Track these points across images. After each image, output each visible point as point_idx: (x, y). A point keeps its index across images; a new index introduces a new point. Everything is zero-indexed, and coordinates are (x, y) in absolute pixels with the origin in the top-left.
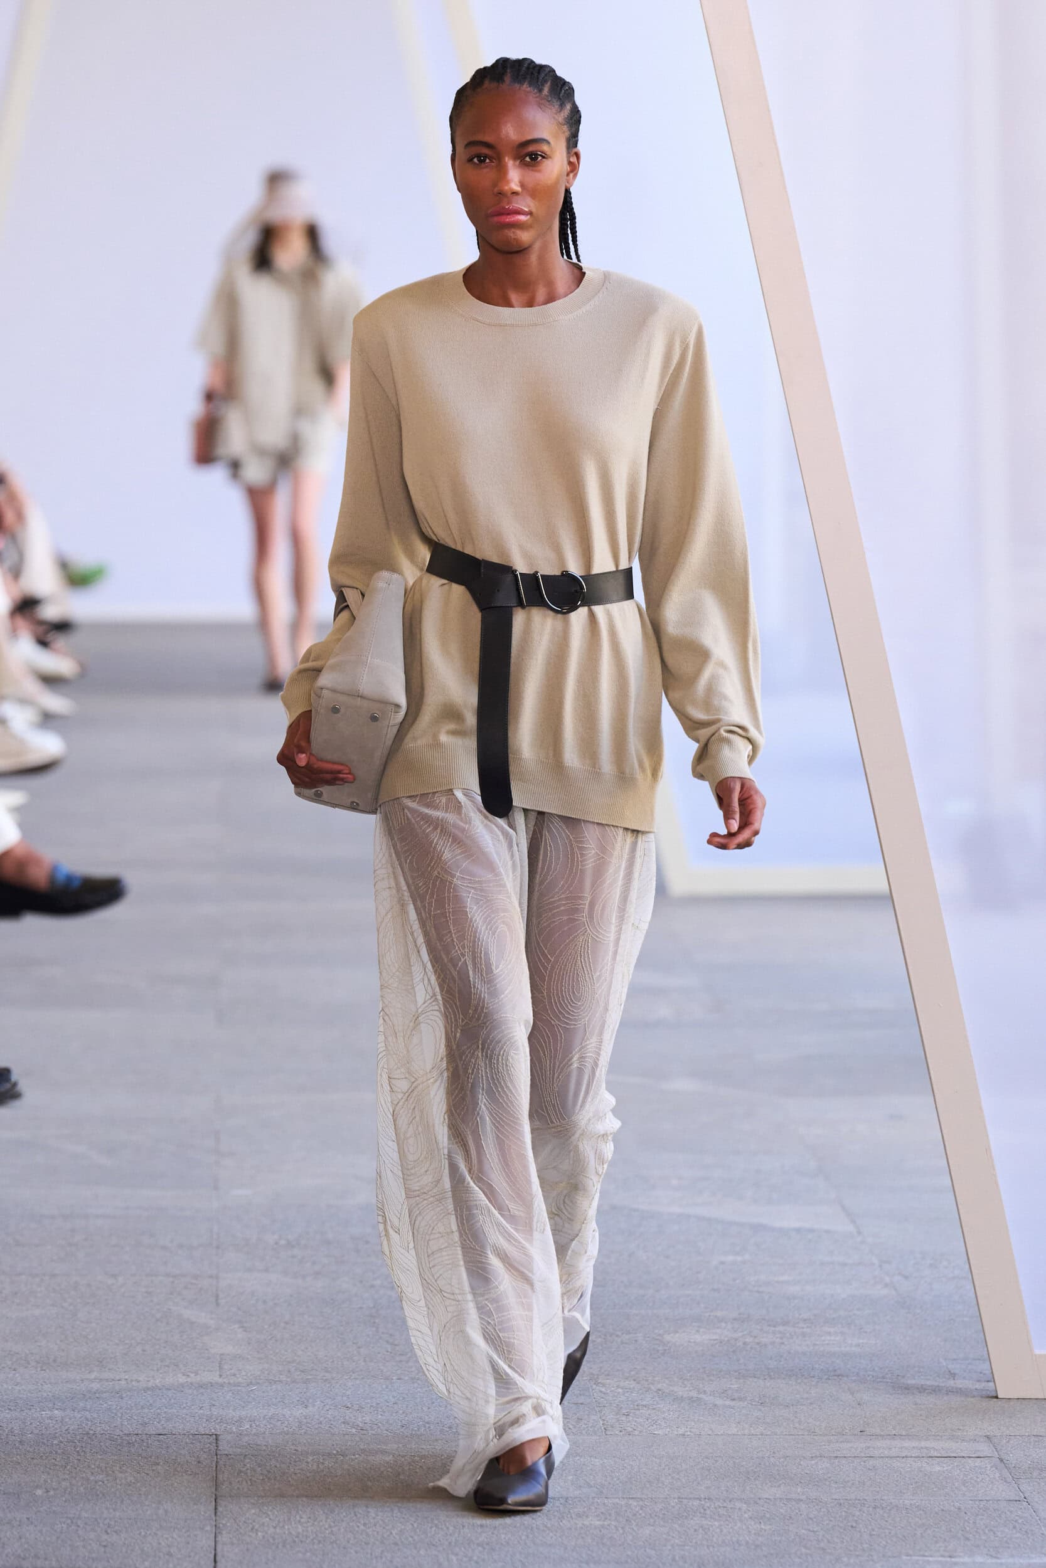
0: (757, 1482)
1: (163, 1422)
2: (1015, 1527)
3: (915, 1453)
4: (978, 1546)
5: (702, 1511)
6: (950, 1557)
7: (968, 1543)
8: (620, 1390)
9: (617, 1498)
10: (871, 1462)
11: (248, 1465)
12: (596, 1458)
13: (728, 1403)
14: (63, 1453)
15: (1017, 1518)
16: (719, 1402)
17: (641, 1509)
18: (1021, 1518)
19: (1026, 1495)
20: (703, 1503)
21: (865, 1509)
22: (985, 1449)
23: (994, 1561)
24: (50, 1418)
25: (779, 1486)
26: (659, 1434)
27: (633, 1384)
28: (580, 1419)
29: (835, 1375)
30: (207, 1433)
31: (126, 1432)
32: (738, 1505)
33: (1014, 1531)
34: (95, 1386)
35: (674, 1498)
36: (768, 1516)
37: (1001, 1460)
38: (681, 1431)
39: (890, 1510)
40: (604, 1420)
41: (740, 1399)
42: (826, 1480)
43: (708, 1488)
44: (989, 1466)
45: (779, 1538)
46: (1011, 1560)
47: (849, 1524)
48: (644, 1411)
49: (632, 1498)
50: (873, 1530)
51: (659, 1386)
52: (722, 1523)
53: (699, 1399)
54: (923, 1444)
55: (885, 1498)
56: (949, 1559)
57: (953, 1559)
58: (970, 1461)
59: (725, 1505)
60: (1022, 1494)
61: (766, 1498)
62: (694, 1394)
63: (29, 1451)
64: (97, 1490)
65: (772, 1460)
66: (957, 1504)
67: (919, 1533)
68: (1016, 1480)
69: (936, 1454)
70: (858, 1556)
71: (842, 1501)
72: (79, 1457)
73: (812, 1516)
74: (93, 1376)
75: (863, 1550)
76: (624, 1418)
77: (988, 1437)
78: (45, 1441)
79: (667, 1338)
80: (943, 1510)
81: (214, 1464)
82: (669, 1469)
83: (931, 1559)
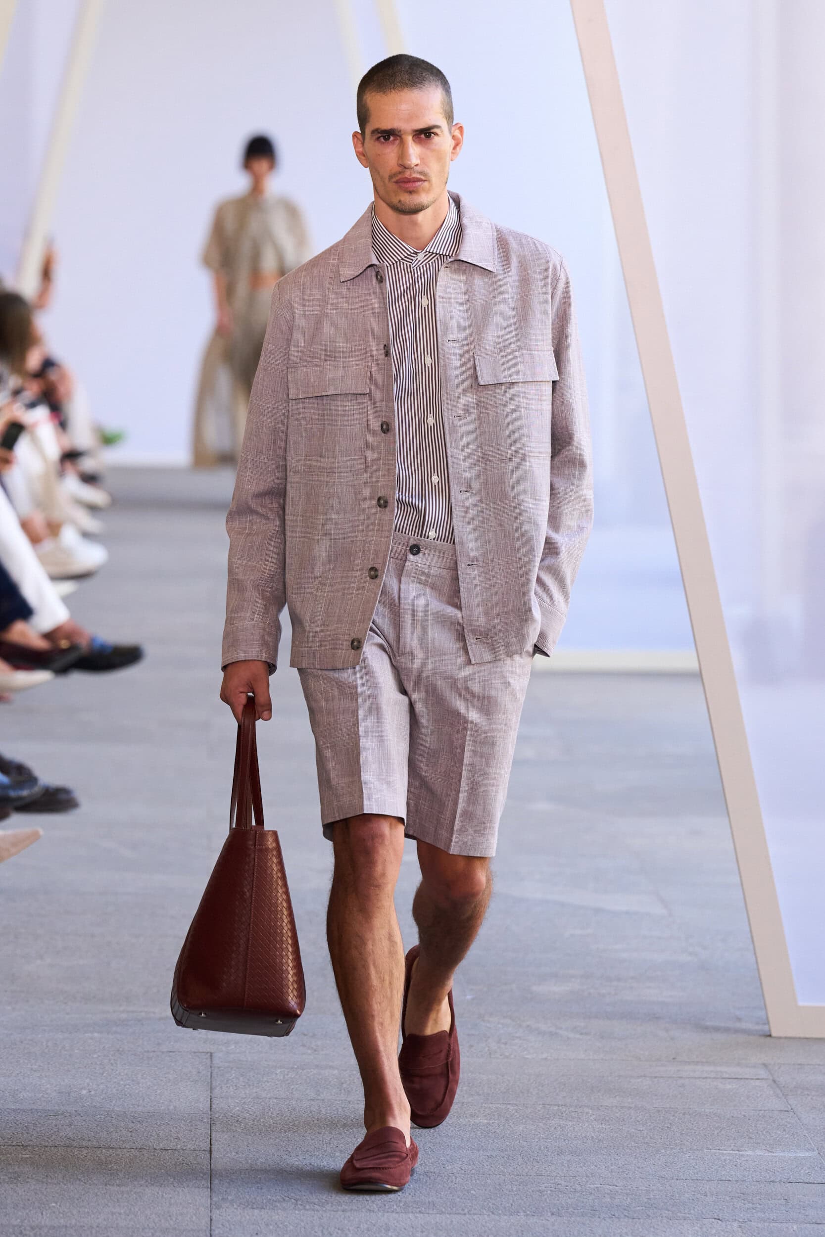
0: (599, 1094)
1: (172, 1043)
2: (784, 1130)
3: (713, 1075)
4: (758, 1143)
5: (560, 1114)
6: (739, 1151)
7: (752, 1141)
8: (500, 1026)
9: (498, 1104)
10: (680, 1082)
11: (234, 1075)
12: (483, 1074)
13: (578, 1036)
14: (101, 1064)
15: (786, 1123)
16: (571, 1035)
17: (516, 1112)
18: (789, 1123)
19: (793, 1107)
20: (561, 1108)
21: (676, 1115)
22: (763, 1073)
23: (770, 1154)
24: (92, 1038)
25: (615, 1097)
26: (527, 1058)
27: (508, 1021)
28: (471, 1046)
29: (655, 1018)
30: (205, 1050)
31: (146, 1050)
32: (586, 1110)
33: (784, 1133)
34: (124, 1016)
35: (540, 1104)
36: (607, 1118)
37: (774, 1081)
38: (545, 1056)
39: (695, 1116)
40: (489, 1047)
41: (587, 1034)
42: (648, 1093)
43: (564, 1097)
44: (766, 1085)
45: (615, 1135)
46: (781, 1154)
47: (666, 1126)
48: (517, 1041)
49: (509, 1104)
50: (683, 1130)
51: (528, 1023)
52: (574, 1123)
53: (556, 1033)
54: (719, 1069)
55: (691, 1107)
56: (737, 1152)
57: (741, 1153)
58: (752, 1081)
59: (576, 1110)
60: (789, 1106)
61: (607, 1106)
62: (553, 1029)
63: (76, 1062)
64: (125, 1091)
65: (610, 1078)
66: (743, 1113)
67: (716, 1133)
68: (786, 1096)
69: (727, 1076)
70: (672, 1149)
71: (660, 1109)
72: (112, 1067)
73: (638, 1119)
74: (122, 1009)
75: (676, 1144)
76: (503, 1046)
77: (765, 1065)
78: (88, 1055)
79: (535, 988)
80: (733, 1117)
81: (209, 1073)
82: (536, 1083)
83: (725, 1152)
